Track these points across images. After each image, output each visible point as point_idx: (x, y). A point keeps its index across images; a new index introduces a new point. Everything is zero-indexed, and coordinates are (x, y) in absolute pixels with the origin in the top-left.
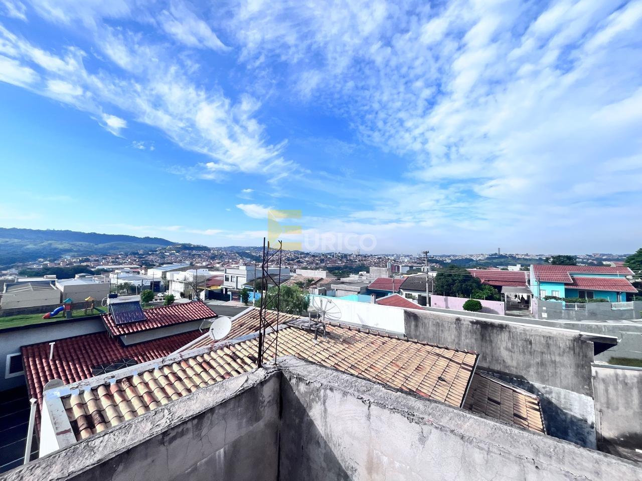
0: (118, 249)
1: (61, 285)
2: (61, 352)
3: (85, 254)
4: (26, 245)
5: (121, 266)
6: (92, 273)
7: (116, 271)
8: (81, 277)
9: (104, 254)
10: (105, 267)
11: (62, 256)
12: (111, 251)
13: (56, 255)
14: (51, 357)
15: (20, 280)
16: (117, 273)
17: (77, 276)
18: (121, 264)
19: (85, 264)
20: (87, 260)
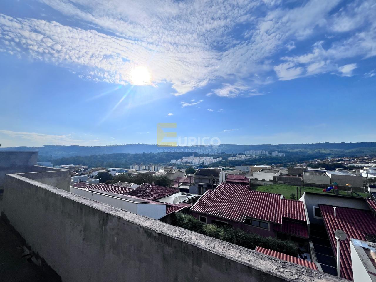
0: (363, 152)
1: (329, 174)
2: (340, 215)
3: (340, 156)
4: (308, 152)
5: (368, 165)
6: (347, 168)
7: (365, 168)
8: (339, 170)
9: (353, 156)
10: (355, 165)
11: (326, 157)
12: (357, 154)
13: (323, 157)
14: (335, 215)
15: (309, 169)
16: (367, 170)
17: (337, 169)
18: (368, 163)
19: (340, 162)
20: (341, 160)
